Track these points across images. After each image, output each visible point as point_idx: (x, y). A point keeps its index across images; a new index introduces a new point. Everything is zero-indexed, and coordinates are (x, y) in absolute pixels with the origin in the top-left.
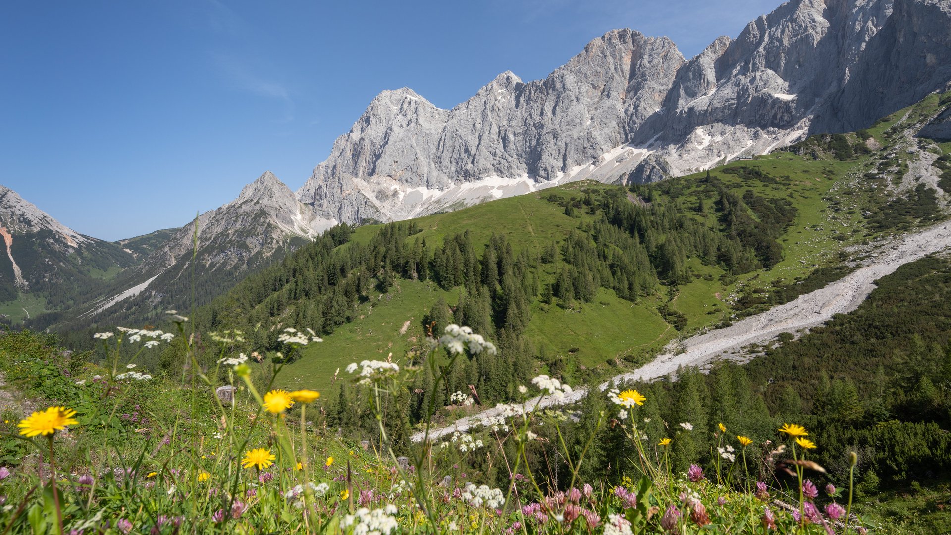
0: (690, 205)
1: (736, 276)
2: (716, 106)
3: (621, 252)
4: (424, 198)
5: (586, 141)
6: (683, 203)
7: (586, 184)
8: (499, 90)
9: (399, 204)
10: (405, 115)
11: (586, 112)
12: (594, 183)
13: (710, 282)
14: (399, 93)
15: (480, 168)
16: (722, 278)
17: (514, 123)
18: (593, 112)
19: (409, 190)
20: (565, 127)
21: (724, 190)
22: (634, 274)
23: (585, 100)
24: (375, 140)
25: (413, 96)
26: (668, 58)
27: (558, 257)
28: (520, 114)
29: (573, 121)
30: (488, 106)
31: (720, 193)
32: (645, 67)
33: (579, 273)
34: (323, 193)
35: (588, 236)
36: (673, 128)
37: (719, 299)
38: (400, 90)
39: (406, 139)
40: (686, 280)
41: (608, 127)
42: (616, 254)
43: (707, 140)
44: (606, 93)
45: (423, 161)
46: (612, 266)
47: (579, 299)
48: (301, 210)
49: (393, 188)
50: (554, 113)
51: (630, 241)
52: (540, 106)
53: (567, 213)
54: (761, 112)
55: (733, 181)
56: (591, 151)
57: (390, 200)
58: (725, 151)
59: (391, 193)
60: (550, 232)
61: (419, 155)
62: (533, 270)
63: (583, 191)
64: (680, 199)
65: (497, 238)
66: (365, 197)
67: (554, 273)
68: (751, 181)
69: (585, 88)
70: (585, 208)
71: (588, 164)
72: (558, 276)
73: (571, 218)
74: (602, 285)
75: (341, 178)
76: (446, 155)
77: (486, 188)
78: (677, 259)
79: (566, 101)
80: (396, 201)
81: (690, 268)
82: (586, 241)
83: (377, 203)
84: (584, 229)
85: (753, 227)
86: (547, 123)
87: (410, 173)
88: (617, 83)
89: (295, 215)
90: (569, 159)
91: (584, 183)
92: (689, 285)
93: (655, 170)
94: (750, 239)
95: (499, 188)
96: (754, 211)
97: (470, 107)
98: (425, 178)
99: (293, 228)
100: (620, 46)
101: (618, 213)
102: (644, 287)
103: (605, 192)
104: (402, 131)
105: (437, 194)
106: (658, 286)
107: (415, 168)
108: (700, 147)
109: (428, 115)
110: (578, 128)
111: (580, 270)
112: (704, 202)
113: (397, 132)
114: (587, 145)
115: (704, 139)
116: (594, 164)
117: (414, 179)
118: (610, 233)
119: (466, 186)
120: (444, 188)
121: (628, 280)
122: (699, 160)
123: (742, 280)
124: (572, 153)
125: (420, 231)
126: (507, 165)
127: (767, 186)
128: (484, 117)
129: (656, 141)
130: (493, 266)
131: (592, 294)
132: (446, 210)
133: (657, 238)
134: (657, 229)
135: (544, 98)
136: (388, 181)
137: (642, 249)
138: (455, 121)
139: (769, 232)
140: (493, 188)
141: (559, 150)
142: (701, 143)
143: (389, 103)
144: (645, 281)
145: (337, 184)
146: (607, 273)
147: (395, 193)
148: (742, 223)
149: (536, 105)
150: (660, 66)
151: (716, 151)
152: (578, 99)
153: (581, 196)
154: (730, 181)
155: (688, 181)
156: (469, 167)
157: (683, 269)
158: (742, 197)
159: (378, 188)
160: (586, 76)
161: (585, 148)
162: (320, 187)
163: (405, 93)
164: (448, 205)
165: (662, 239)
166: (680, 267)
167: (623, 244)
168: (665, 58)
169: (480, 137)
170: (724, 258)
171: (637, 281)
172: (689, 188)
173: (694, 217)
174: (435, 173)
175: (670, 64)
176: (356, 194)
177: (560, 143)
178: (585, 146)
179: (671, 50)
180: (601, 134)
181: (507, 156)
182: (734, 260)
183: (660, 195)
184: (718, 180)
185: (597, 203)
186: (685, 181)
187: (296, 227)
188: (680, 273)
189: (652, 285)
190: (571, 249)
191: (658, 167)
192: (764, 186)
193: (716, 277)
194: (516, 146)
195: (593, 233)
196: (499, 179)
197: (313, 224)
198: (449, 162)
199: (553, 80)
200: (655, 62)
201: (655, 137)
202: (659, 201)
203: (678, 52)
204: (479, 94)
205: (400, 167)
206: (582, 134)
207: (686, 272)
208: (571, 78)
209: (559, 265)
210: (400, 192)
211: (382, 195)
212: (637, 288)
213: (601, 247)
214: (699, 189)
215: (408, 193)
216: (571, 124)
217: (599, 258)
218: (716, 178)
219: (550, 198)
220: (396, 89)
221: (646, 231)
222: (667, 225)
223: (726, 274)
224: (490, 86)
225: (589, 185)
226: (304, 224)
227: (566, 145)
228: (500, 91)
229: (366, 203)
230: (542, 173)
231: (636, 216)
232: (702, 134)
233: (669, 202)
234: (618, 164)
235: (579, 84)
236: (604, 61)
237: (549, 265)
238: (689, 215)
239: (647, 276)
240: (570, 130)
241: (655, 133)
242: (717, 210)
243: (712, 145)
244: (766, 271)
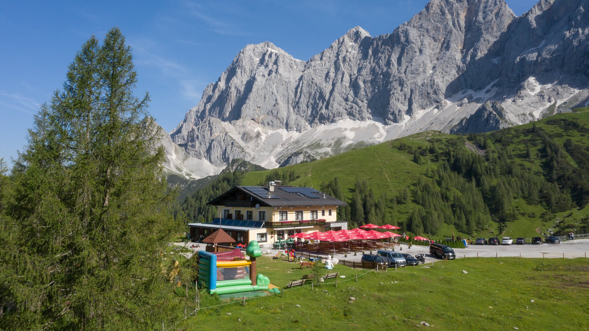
0: (519, 152)
1: (555, 214)
2: (545, 56)
3: (460, 194)
4: (284, 139)
5: (429, 88)
6: (513, 151)
7: (431, 135)
8: (349, 43)
9: (262, 144)
10: (267, 66)
11: (429, 62)
12: (437, 133)
13: (533, 219)
14: (260, 47)
15: (334, 111)
16: (542, 216)
17: (364, 72)
18: (435, 62)
19: (270, 132)
20: (410, 76)
21: (548, 139)
22: (470, 212)
23: (427, 51)
24: (240, 88)
25: (274, 50)
26: (500, 14)
27: (409, 198)
28: (368, 65)
29: (417, 70)
30: (340, 57)
31: (544, 142)
32: (480, 23)
33: (427, 213)
34: (195, 136)
35: (433, 181)
36: (507, 76)
37: (539, 233)
38: (262, 44)
39: (268, 87)
40: (513, 217)
41: (449, 75)
42: (456, 196)
43: (538, 88)
44: (445, 45)
45: (283, 107)
46: (453, 206)
47: (427, 233)
48: (176, 151)
49: (256, 130)
50: (399, 63)
51: (467, 185)
52: (387, 57)
53: (416, 160)
54: (585, 63)
55: (556, 132)
56: (434, 96)
57: (254, 141)
58: (555, 97)
59: (254, 135)
60: (402, 178)
61: (279, 101)
62: (390, 210)
63: (429, 141)
64: (510, 148)
65: (361, 183)
66: (232, 139)
67: (407, 213)
68: (571, 131)
69: (427, 41)
70: (429, 156)
71: (432, 108)
72: (409, 215)
73: (419, 165)
74: (446, 222)
75: (211, 122)
76: (304, 100)
77: (340, 130)
78: (506, 200)
79: (410, 52)
80: (259, 142)
81: (517, 207)
82: (431, 186)
83: (242, 144)
84: (430, 175)
85: (571, 171)
86: (393, 72)
87: (271, 117)
88: (456, 37)
89: (171, 155)
90: (414, 104)
91: (429, 133)
92: (516, 221)
93: (492, 115)
94: (569, 182)
95: (352, 130)
96: (573, 158)
97: (324, 58)
98: (285, 121)
99: (170, 166)
100: (457, 4)
101: (457, 160)
102: (478, 223)
103: (447, 141)
104: (264, 80)
105: (295, 135)
106: (491, 222)
107: (276, 113)
108: (532, 94)
109: (287, 65)
110: (422, 76)
111: (427, 210)
112: (531, 149)
113: (260, 81)
114: (431, 91)
115: (536, 86)
116: (437, 107)
117: (275, 122)
118: (450, 178)
119: (322, 128)
120: (302, 130)
121: (466, 218)
122: (532, 105)
123: (560, 217)
124: (417, 98)
125: (298, 177)
126: (358, 109)
127: (584, 135)
128: (337, 68)
129: (492, 87)
130: (360, 206)
131: (437, 229)
132: (305, 150)
133: (489, 182)
134: (491, 175)
135: (390, 50)
136: (252, 124)
137: (477, 192)
138: (311, 70)
139: (583, 176)
140: (346, 129)
141: (405, 96)
142: (533, 90)
143: (252, 55)
144: (479, 218)
145: (207, 128)
146: (449, 212)
147: (258, 135)
148: (562, 168)
149: (383, 56)
150: (493, 21)
151: (546, 97)
152: (421, 51)
153: (426, 145)
154: (552, 131)
155: (518, 131)
156: (324, 111)
157: (511, 208)
158: (562, 145)
159: (242, 130)
160: (427, 31)
161: (428, 93)
162: (193, 130)
163: (266, 46)
164: (305, 145)
165: (494, 182)
166: (508, 207)
167: (462, 187)
168: (497, 15)
169: (334, 85)
170: (545, 199)
171: (473, 218)
172: (518, 137)
173: (522, 162)
174: (293, 116)
175: (502, 19)
176: (224, 136)
177: (406, 90)
178: (429, 92)
179: (503, 8)
180: (443, 81)
181: (358, 101)
182: (553, 201)
183: (493, 143)
184: (543, 130)
185: (440, 151)
186: (515, 131)
187: (172, 166)
188: (509, 212)
189: (485, 221)
190: (419, 193)
191: (494, 113)
192: (581, 135)
193: (538, 214)
194: (366, 92)
195: (437, 178)
196: (351, 121)
197: (186, 162)
198: (306, 107)
199: (398, 34)
200: (489, 18)
201: (492, 83)
202: (493, 148)
203: (508, 9)
204: (332, 47)
205: (262, 112)
206: (426, 81)
207: (513, 210)
208: (414, 32)
209: (411, 207)
210: (263, 134)
211: (246, 137)
212: (473, 224)
213: (444, 190)
214: (527, 138)
215: (269, 134)
216: (416, 73)
217: (443, 199)
218: (541, 129)
219: (401, 147)
220: (258, 43)
221: (481, 176)
222: (498, 171)
223: (546, 212)
224: (341, 40)
225: (433, 135)
226: (178, 162)
227: (412, 91)
228: (351, 44)
229: (232, 144)
230: (391, 117)
231: (473, 163)
232: (534, 81)
233: (502, 149)
234: (459, 108)
235: (422, 37)
236: (443, 17)
237: (402, 206)
238: (518, 161)
239: (481, 214)
240: (415, 78)
241: (492, 79)
242: (542, 157)
243: (543, 92)
244: (579, 210)
